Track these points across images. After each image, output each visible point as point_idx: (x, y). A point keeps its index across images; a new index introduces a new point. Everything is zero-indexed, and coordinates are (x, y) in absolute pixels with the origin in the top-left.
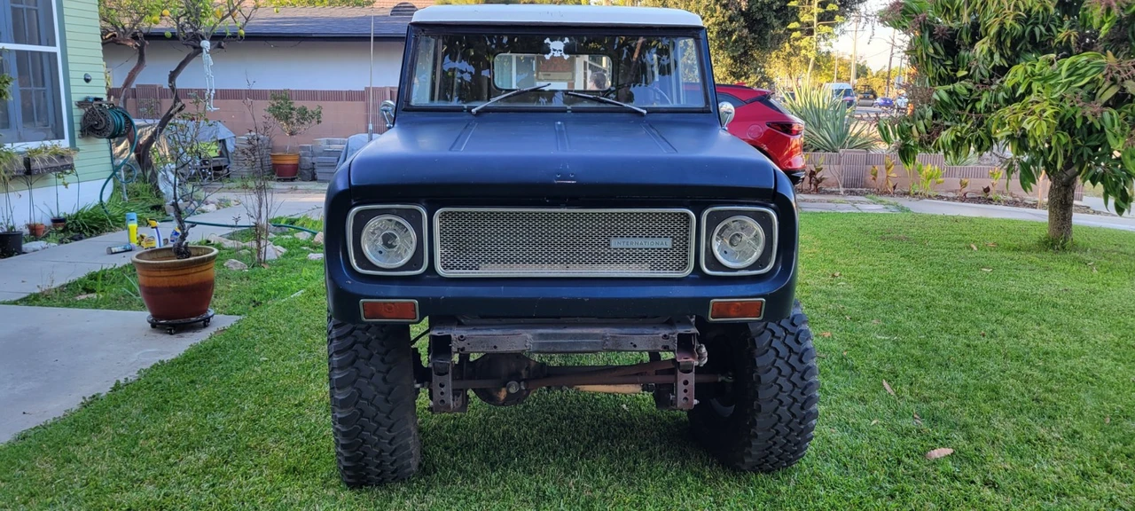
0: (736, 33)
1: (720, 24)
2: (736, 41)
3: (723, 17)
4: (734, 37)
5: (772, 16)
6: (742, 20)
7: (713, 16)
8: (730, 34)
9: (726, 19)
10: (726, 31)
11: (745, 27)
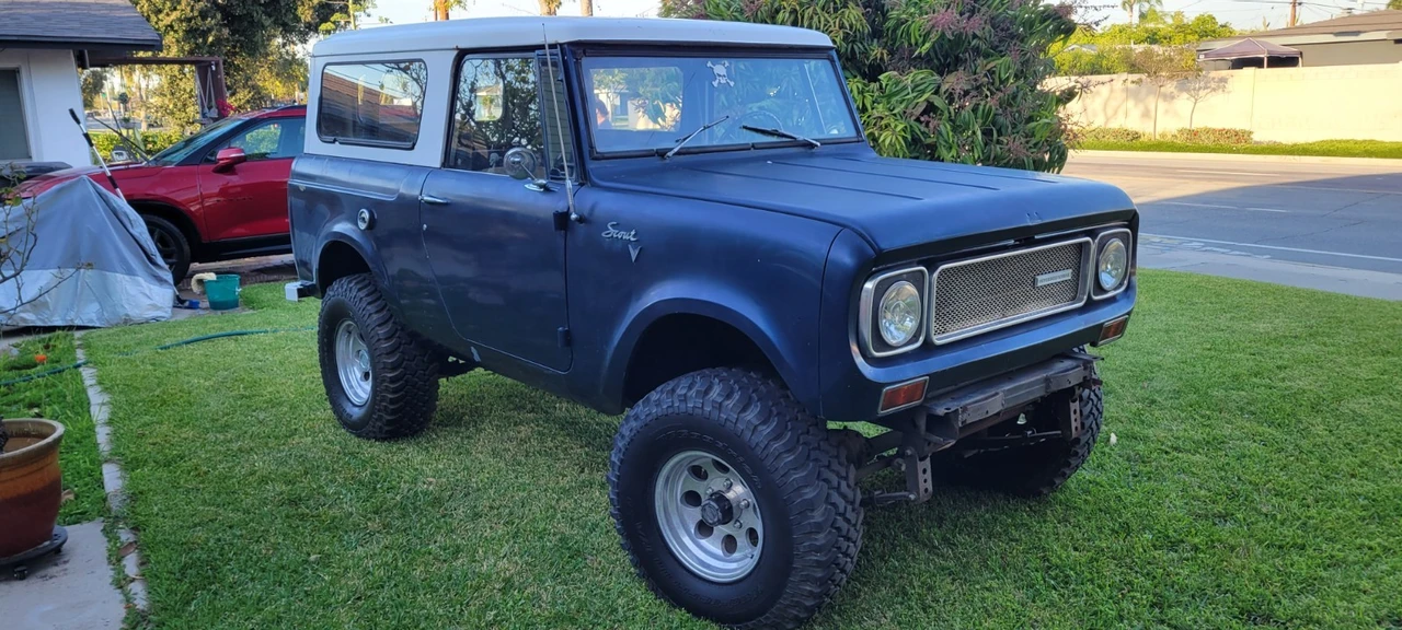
0: (213, 33)
1: (189, 20)
2: (212, 44)
3: (192, 10)
4: (210, 39)
5: (260, 12)
6: (219, 16)
7: (175, 9)
8: (205, 34)
9: (196, 13)
10: (196, 30)
11: (225, 25)
